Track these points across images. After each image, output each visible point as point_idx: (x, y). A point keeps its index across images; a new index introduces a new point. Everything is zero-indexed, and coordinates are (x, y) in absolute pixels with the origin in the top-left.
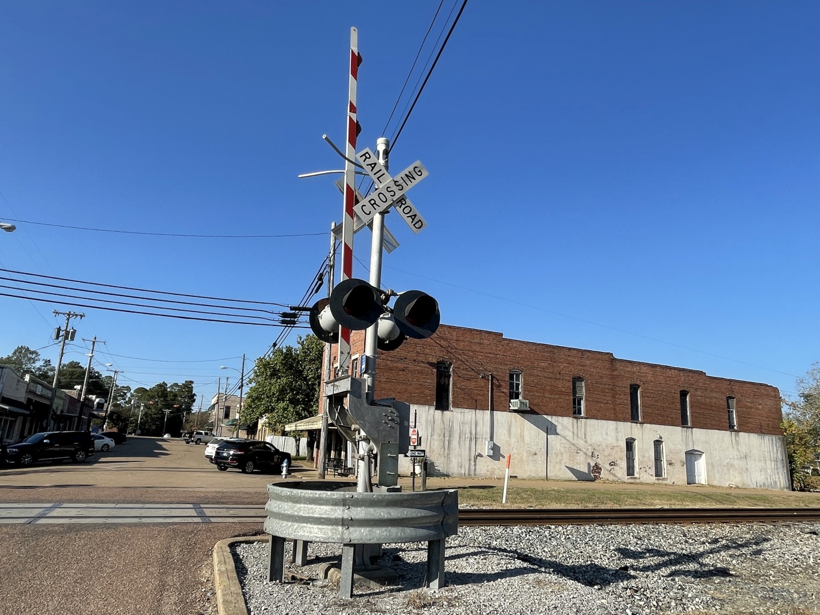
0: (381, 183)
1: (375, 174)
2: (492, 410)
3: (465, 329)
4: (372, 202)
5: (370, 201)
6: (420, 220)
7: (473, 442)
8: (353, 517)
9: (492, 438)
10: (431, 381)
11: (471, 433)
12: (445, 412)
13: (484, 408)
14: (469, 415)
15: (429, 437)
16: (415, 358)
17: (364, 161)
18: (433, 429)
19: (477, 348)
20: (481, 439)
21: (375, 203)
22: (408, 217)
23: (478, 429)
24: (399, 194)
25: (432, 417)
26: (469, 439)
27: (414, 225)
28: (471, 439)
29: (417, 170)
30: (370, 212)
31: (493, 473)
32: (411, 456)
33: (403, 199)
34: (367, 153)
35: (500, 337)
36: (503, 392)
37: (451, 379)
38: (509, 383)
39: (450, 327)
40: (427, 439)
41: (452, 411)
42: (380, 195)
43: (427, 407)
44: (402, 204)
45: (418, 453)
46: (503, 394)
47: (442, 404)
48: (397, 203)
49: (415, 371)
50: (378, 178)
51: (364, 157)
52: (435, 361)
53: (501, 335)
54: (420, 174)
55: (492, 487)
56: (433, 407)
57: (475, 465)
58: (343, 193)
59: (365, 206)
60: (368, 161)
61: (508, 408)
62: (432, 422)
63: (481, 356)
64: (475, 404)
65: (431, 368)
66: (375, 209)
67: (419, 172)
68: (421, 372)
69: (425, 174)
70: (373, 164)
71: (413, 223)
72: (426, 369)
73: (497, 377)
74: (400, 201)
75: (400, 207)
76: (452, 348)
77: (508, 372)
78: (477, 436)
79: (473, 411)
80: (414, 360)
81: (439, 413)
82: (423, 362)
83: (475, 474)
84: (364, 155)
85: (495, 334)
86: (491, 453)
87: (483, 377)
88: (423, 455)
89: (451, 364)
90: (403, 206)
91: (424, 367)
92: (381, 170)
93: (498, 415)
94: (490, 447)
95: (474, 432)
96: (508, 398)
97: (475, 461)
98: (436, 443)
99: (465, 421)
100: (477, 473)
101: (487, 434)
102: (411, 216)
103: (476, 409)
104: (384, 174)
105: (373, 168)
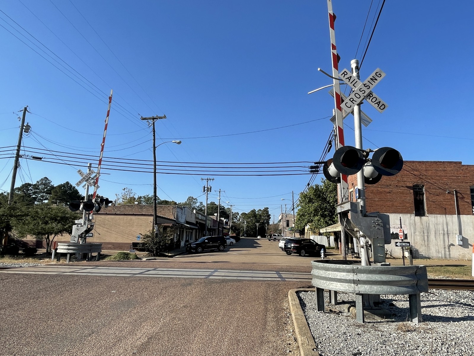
0: (355, 87)
1: (351, 83)
2: (459, 214)
3: (431, 162)
4: (352, 100)
5: (350, 100)
6: (383, 104)
7: (446, 236)
8: (359, 279)
9: (460, 233)
10: (410, 198)
11: (444, 230)
12: (423, 218)
13: (452, 213)
14: (441, 219)
15: (413, 234)
16: (397, 184)
17: (344, 77)
18: (415, 229)
19: (443, 174)
20: (452, 234)
21: (353, 100)
22: (375, 104)
23: (449, 227)
24: (367, 92)
25: (413, 221)
26: (442, 234)
27: (380, 108)
28: (444, 234)
29: (377, 74)
30: (351, 106)
31: (464, 256)
32: (400, 246)
33: (371, 94)
34: (345, 72)
35: (459, 165)
36: (466, 202)
37: (425, 196)
38: (470, 196)
39: (420, 162)
40: (411, 235)
41: (428, 216)
42: (356, 95)
43: (409, 215)
44: (370, 97)
45: (405, 244)
46: (467, 203)
47: (419, 211)
48: (367, 97)
49: (398, 192)
50: (353, 85)
51: (344, 75)
52: (411, 185)
53: (460, 163)
54: (380, 76)
55: (463, 266)
56: (413, 214)
57: (449, 251)
58: (334, 97)
59: (347, 103)
60: (346, 77)
61: (471, 212)
62: (414, 224)
63: (446, 179)
64: (445, 211)
65: (409, 190)
66: (354, 103)
67: (379, 75)
68: (403, 193)
69: (383, 75)
70: (349, 77)
71: (379, 107)
72: (406, 191)
73: (460, 192)
74: (369, 95)
75: (369, 99)
76: (423, 176)
77: (469, 188)
78: (449, 232)
79: (444, 216)
80: (397, 186)
81: (418, 218)
82: (403, 186)
83: (450, 257)
84: (344, 73)
85: (456, 163)
86: (461, 243)
87: (448, 193)
88: (409, 245)
89: (423, 186)
90: (371, 98)
91: (404, 190)
92: (355, 80)
93: (464, 217)
94: (460, 239)
95: (446, 230)
96: (471, 206)
97: (449, 249)
98: (418, 237)
99: (439, 223)
100: (451, 256)
101: (456, 230)
102: (377, 103)
103: (446, 214)
104: (357, 82)
105: (350, 80)
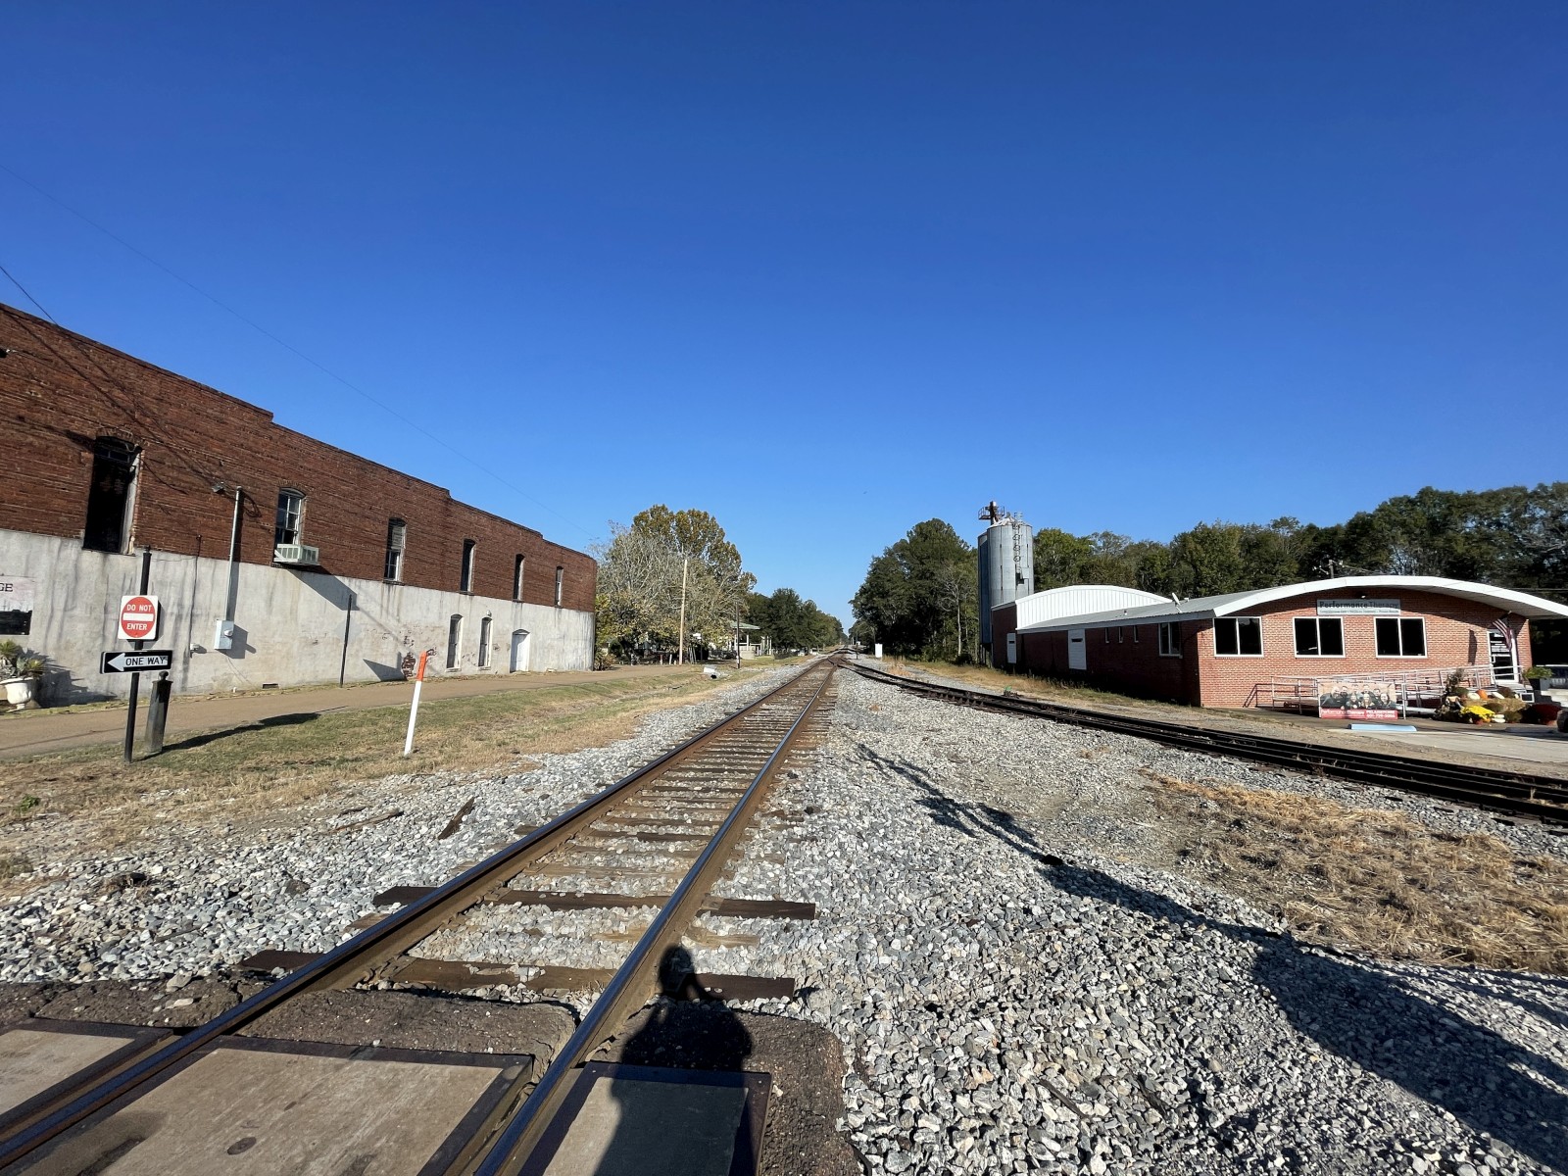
2: (237, 559)
7: (185, 624)
9: (230, 615)
11: (180, 605)
12: (113, 557)
13: (217, 554)
15: (58, 615)
16: (23, 412)
18: (73, 595)
19: (212, 428)
20: (203, 618)
23: (200, 597)
25: (71, 566)
26: (174, 617)
28: (179, 617)
31: (227, 682)
32: (127, 670)
35: (265, 419)
36: (263, 528)
37: (134, 488)
38: (275, 512)
39: (144, 366)
41: (134, 555)
43: (56, 542)
45: (150, 661)
46: (263, 532)
47: (103, 536)
52: (90, 433)
53: (270, 415)
56: (77, 542)
57: (186, 670)
61: (270, 558)
62: (71, 578)
63: (220, 447)
64: (197, 546)
65: (76, 446)
72: (61, 449)
73: (253, 497)
77: (277, 490)
78: (195, 611)
79: (191, 560)
80: (21, 418)
81: (92, 558)
82: (50, 428)
83: (184, 689)
85: (257, 410)
86: (228, 644)
87: (221, 492)
89: (139, 449)
93: (247, 570)
94: (226, 633)
96: (272, 540)
97: (186, 662)
99: (169, 580)
100: (189, 685)
101: (219, 607)
103: (197, 554)
